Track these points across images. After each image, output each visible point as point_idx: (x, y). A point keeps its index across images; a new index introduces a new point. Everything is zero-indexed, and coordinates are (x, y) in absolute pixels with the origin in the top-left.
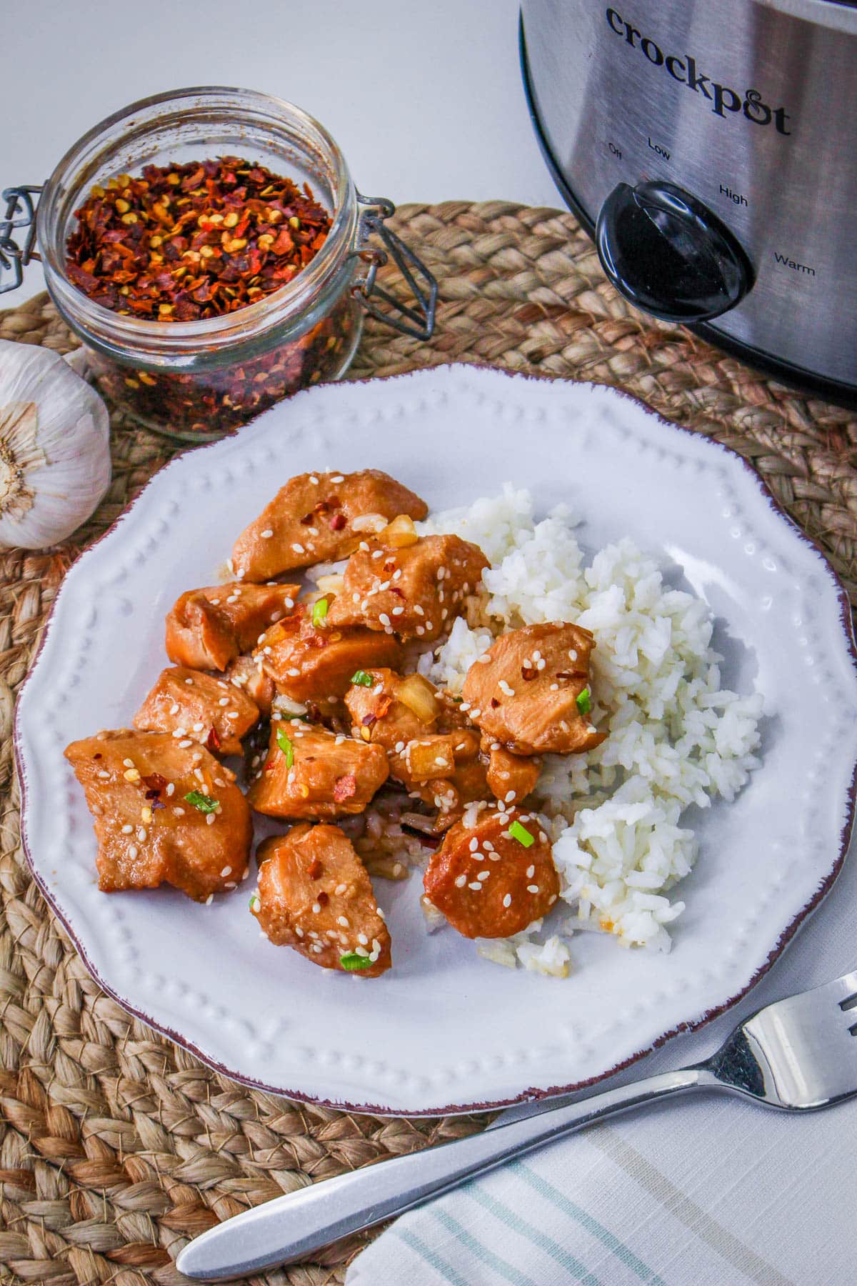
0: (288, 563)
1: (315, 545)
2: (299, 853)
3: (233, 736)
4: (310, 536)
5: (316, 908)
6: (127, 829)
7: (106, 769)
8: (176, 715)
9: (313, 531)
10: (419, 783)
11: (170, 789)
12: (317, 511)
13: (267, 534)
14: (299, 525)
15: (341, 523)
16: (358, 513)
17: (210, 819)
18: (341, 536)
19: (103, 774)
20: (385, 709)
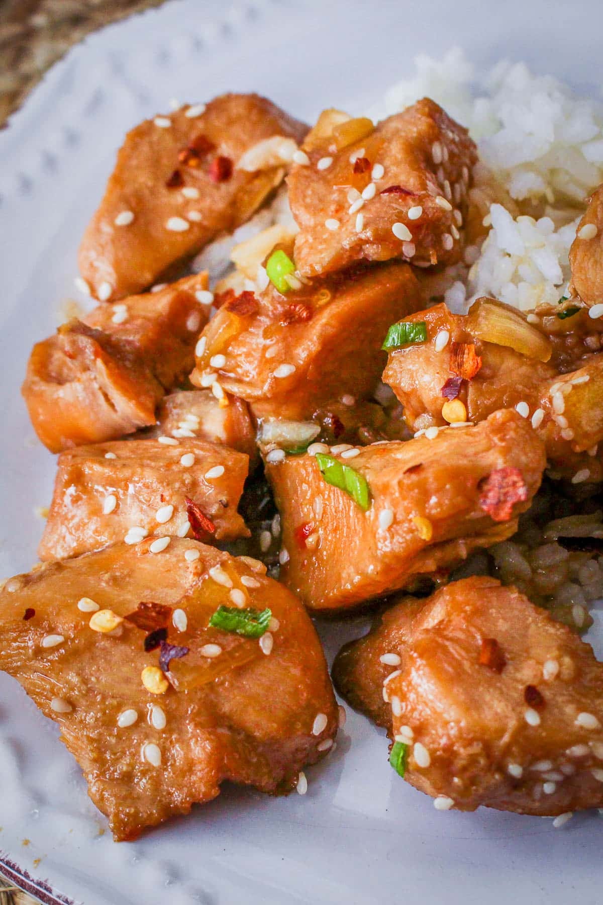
0: (169, 252)
1: (200, 211)
2: (448, 639)
3: (226, 506)
4: (187, 202)
5: (532, 718)
6: (126, 718)
7: (51, 630)
8: (115, 512)
9: (189, 192)
10: (584, 454)
11: (180, 620)
12: (185, 162)
13: (124, 218)
14: (163, 191)
15: (225, 170)
16: (243, 146)
17: (266, 645)
18: (230, 188)
19: (49, 641)
20: (469, 363)
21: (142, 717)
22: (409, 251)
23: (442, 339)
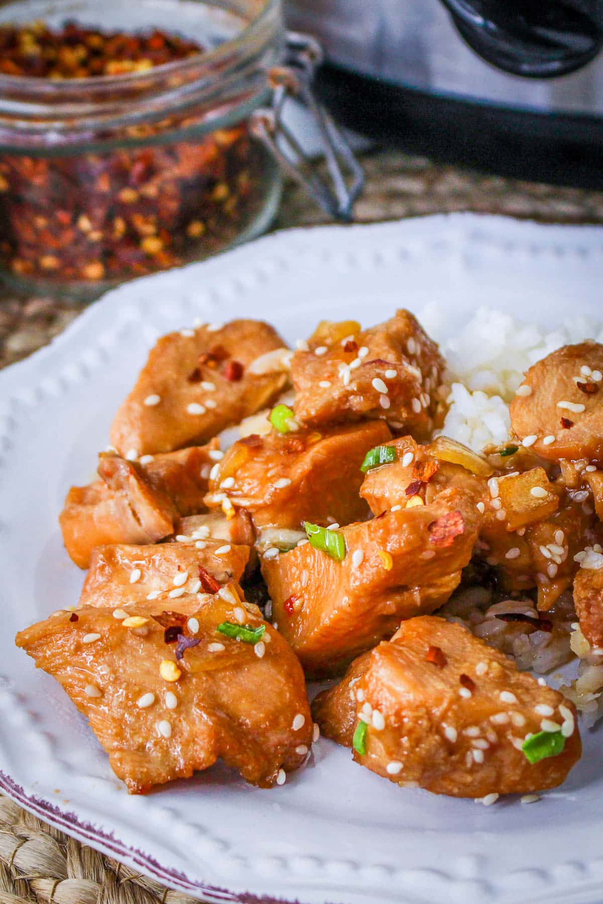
0: (187, 430)
1: (215, 400)
2: (403, 646)
3: (231, 576)
4: (205, 394)
5: (465, 693)
6: (145, 700)
7: (90, 631)
8: (138, 582)
9: (207, 386)
10: (514, 533)
11: (193, 625)
12: (205, 363)
13: (152, 400)
14: (185, 383)
15: (237, 373)
16: (254, 356)
17: (259, 650)
18: (242, 386)
19: (88, 638)
20: (427, 472)
21: (157, 701)
22: (385, 403)
23: (407, 459)
